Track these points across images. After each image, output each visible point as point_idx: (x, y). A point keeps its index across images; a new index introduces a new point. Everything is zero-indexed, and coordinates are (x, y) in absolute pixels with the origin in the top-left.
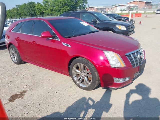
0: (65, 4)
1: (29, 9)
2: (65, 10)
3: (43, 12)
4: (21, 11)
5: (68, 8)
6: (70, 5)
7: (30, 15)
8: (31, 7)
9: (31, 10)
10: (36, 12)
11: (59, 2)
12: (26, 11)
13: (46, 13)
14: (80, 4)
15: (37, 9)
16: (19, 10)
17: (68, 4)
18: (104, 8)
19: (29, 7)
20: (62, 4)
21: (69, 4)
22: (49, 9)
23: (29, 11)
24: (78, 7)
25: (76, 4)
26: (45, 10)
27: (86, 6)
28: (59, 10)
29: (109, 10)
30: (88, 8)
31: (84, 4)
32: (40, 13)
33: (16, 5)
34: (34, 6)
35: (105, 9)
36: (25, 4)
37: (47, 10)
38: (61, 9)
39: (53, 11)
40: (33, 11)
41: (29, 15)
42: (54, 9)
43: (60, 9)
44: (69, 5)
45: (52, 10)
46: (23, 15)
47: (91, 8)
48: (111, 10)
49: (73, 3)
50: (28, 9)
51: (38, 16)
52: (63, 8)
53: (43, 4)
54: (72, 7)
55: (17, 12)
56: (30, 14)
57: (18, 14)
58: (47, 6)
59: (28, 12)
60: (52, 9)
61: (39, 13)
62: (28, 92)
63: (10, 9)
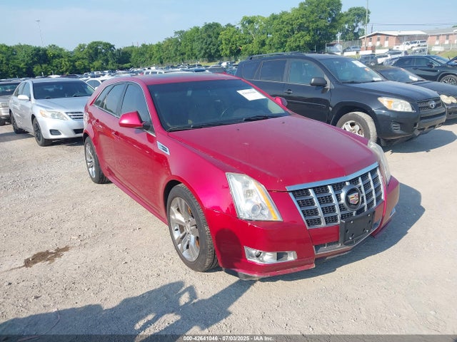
0: (301, 27)
1: (205, 41)
2: (297, 43)
3: (240, 50)
4: (186, 46)
5: (308, 38)
6: (313, 30)
7: (206, 55)
8: (210, 36)
9: (209, 44)
10: (220, 48)
11: (283, 22)
12: (197, 46)
13: (246, 50)
14: (347, 26)
15: (223, 42)
16: (181, 43)
17: (308, 27)
18: (420, 37)
19: (204, 35)
20: (291, 27)
21: (312, 26)
22: (255, 41)
23: (205, 47)
24: (339, 35)
25: (332, 26)
26: (245, 43)
27: (363, 30)
28: (282, 44)
29: (437, 43)
30: (368, 37)
31: (359, 24)
32: (231, 52)
33: (176, 33)
34: (219, 34)
35: (423, 38)
36: (197, 29)
37: (250, 42)
38: (286, 41)
39: (266, 47)
40: (214, 45)
41: (203, 57)
42: (267, 42)
43: (283, 39)
44: (311, 28)
45: (263, 44)
46: (189, 58)
47: (379, 36)
48: (447, 42)
49: (322, 23)
50: (202, 42)
51: (225, 58)
52: (292, 39)
53: (240, 26)
54: (320, 34)
55: (177, 50)
56: (205, 53)
57: (178, 54)
58: (251, 32)
59: (202, 49)
60: (264, 41)
61: (228, 52)
62: (71, 251)
63: (161, 42)
